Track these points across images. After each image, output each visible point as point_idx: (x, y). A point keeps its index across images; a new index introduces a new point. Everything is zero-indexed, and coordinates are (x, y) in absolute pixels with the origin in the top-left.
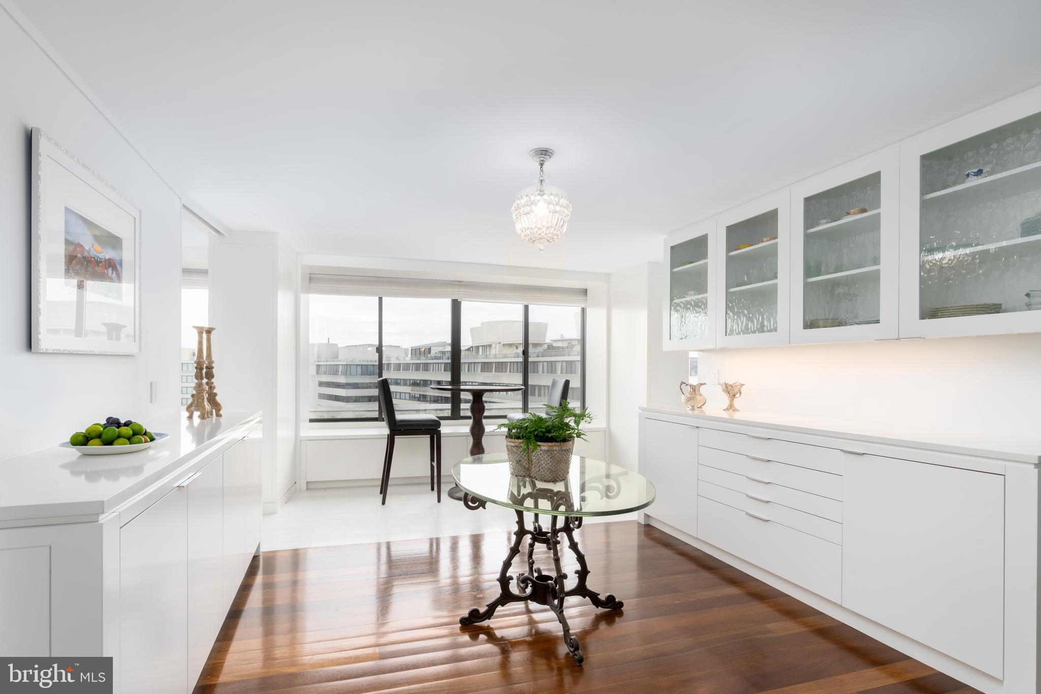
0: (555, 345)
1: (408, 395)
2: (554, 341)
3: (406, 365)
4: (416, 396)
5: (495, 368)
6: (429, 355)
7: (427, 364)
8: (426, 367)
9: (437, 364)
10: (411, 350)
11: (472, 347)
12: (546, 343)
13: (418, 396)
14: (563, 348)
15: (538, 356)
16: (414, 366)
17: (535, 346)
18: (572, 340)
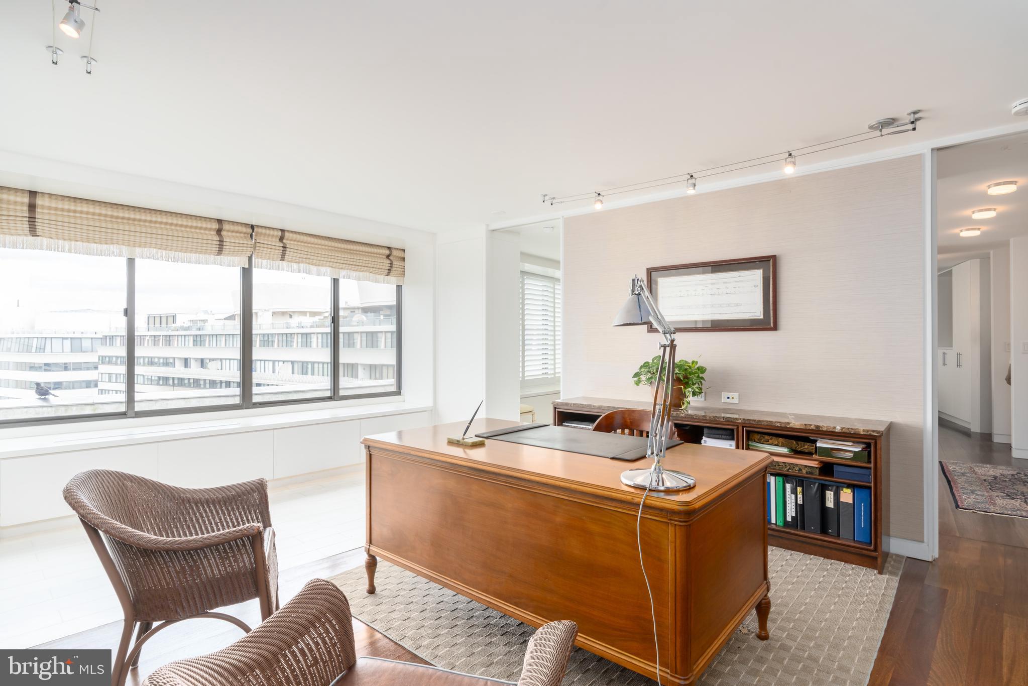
1: (142, 377)
4: (153, 378)
6: (174, 325)
7: (171, 336)
8: (168, 340)
9: (183, 337)
10: (148, 317)
13: (157, 378)
15: (312, 327)
16: (150, 340)
17: (308, 314)
18: (358, 308)
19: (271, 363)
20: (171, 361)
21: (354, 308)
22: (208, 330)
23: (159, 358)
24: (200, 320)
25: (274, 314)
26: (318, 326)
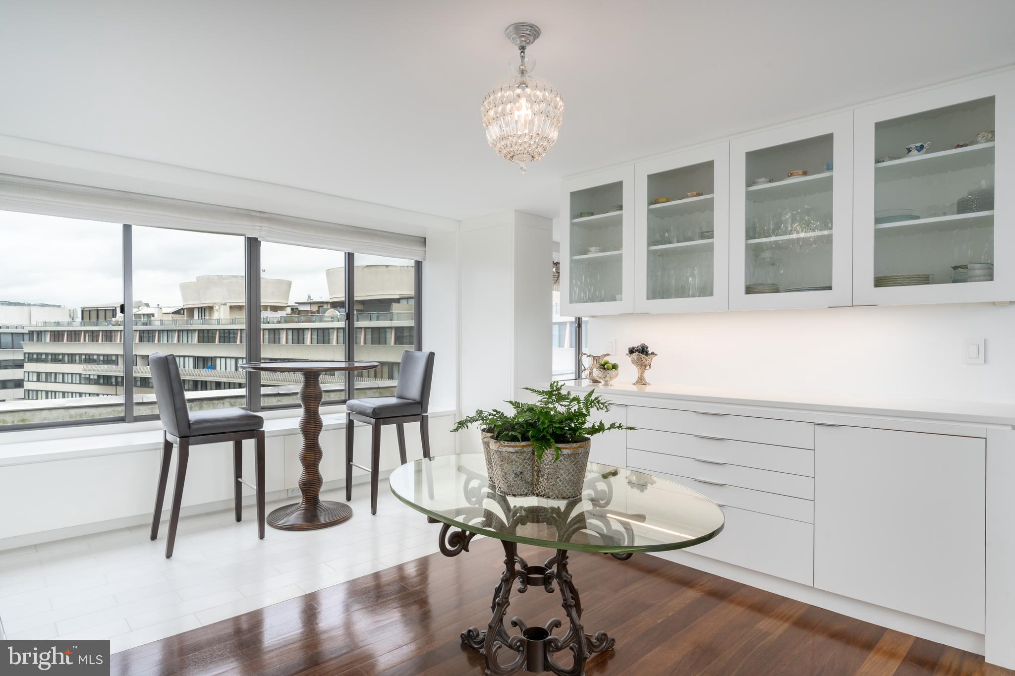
0: (301, 308)
1: (78, 376)
2: (300, 304)
3: (73, 333)
4: (91, 377)
5: (220, 337)
6: (114, 319)
7: (111, 331)
8: (109, 335)
10: (83, 311)
11: (182, 309)
12: (288, 306)
13: (96, 377)
14: (312, 312)
15: (279, 322)
16: (87, 335)
17: (269, 309)
18: (327, 303)
19: (233, 361)
20: (114, 358)
21: (323, 303)
22: (156, 325)
23: (99, 355)
24: (144, 315)
25: (231, 307)
26: (286, 322)
